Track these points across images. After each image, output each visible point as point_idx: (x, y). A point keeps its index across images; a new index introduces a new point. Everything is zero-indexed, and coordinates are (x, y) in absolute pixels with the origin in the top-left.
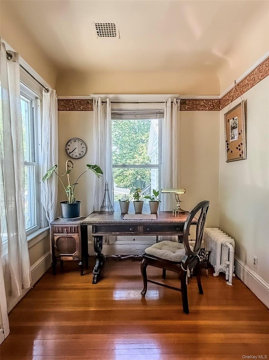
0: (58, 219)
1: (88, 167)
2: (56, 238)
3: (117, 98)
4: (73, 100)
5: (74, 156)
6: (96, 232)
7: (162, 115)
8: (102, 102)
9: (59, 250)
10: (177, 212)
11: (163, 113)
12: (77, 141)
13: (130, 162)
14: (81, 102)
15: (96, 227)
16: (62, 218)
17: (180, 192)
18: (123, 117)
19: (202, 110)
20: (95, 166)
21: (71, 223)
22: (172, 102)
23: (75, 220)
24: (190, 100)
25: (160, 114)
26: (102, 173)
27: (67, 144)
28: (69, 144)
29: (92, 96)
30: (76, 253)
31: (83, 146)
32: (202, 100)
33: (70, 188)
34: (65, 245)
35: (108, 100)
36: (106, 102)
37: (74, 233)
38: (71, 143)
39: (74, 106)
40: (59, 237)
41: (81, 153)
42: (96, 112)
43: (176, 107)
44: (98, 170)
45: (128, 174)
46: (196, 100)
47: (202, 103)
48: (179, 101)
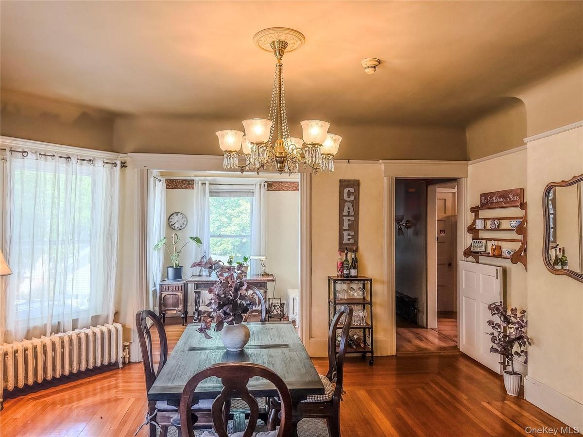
0: (165, 280)
1: (190, 239)
2: (163, 295)
3: (215, 180)
4: (176, 180)
5: (176, 228)
6: (197, 288)
7: (252, 194)
8: (202, 184)
9: (165, 305)
10: (262, 275)
11: (254, 192)
12: (179, 215)
13: (231, 211)
14: (183, 182)
15: (197, 284)
16: (168, 279)
17: (263, 259)
18: (220, 194)
19: (287, 190)
20: (196, 238)
21: (176, 283)
22: (260, 185)
23: (179, 281)
24: (276, 182)
25: (252, 193)
26: (201, 243)
27: (169, 218)
28: (172, 217)
29: (193, 178)
30: (180, 307)
31: (183, 219)
32: (287, 182)
33: (176, 255)
34: (170, 300)
35: (207, 182)
36: (205, 184)
37: (179, 291)
38: (174, 216)
39: (177, 185)
40: (165, 294)
41: (182, 225)
42: (197, 190)
43: (264, 189)
44: (198, 240)
45: (229, 231)
46: (282, 182)
47: (287, 185)
48: (266, 184)
